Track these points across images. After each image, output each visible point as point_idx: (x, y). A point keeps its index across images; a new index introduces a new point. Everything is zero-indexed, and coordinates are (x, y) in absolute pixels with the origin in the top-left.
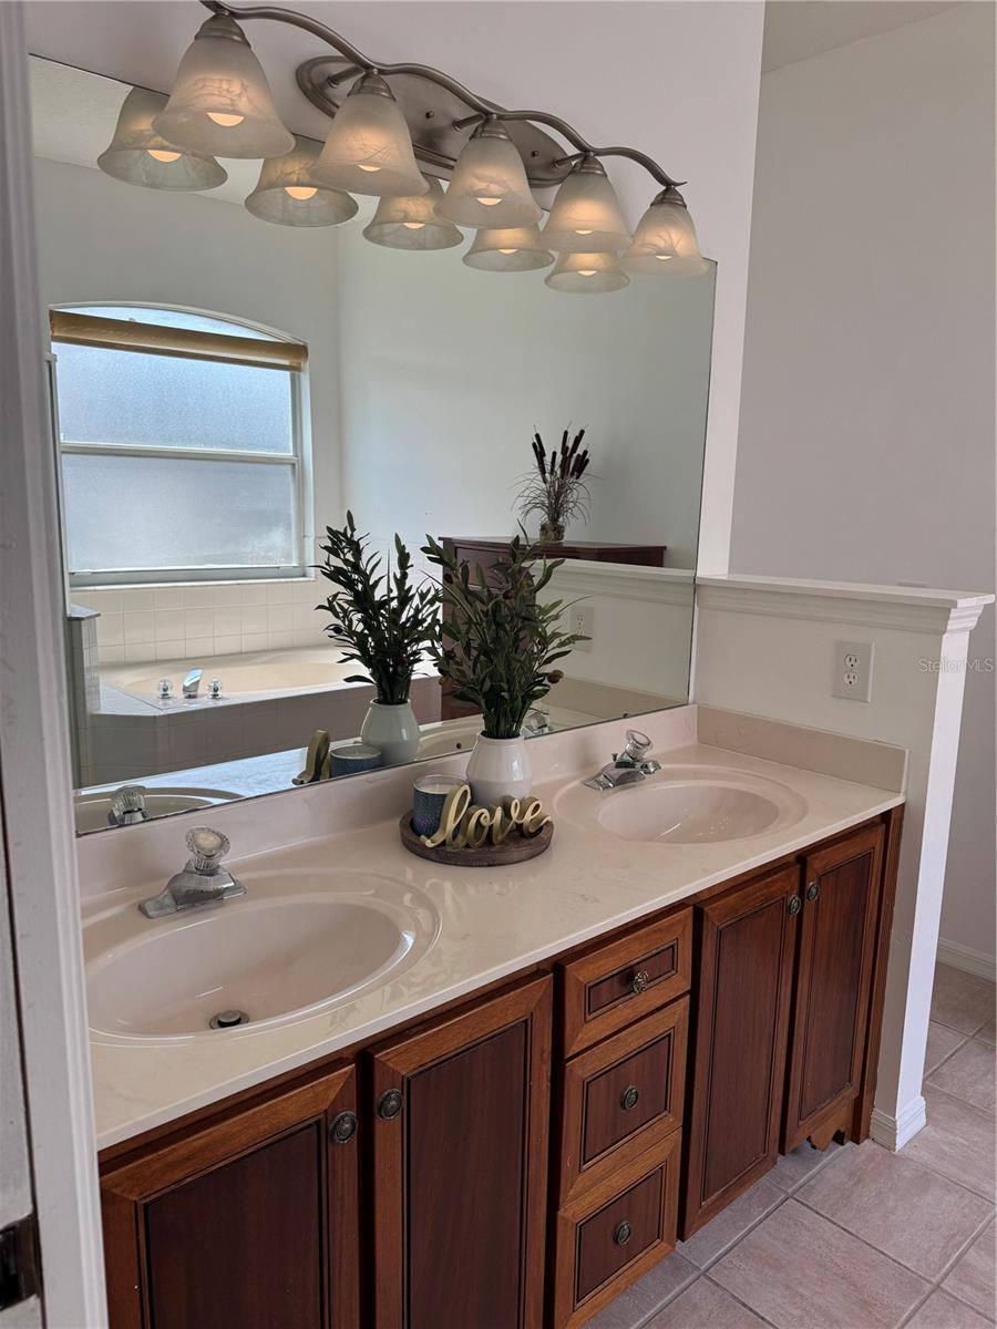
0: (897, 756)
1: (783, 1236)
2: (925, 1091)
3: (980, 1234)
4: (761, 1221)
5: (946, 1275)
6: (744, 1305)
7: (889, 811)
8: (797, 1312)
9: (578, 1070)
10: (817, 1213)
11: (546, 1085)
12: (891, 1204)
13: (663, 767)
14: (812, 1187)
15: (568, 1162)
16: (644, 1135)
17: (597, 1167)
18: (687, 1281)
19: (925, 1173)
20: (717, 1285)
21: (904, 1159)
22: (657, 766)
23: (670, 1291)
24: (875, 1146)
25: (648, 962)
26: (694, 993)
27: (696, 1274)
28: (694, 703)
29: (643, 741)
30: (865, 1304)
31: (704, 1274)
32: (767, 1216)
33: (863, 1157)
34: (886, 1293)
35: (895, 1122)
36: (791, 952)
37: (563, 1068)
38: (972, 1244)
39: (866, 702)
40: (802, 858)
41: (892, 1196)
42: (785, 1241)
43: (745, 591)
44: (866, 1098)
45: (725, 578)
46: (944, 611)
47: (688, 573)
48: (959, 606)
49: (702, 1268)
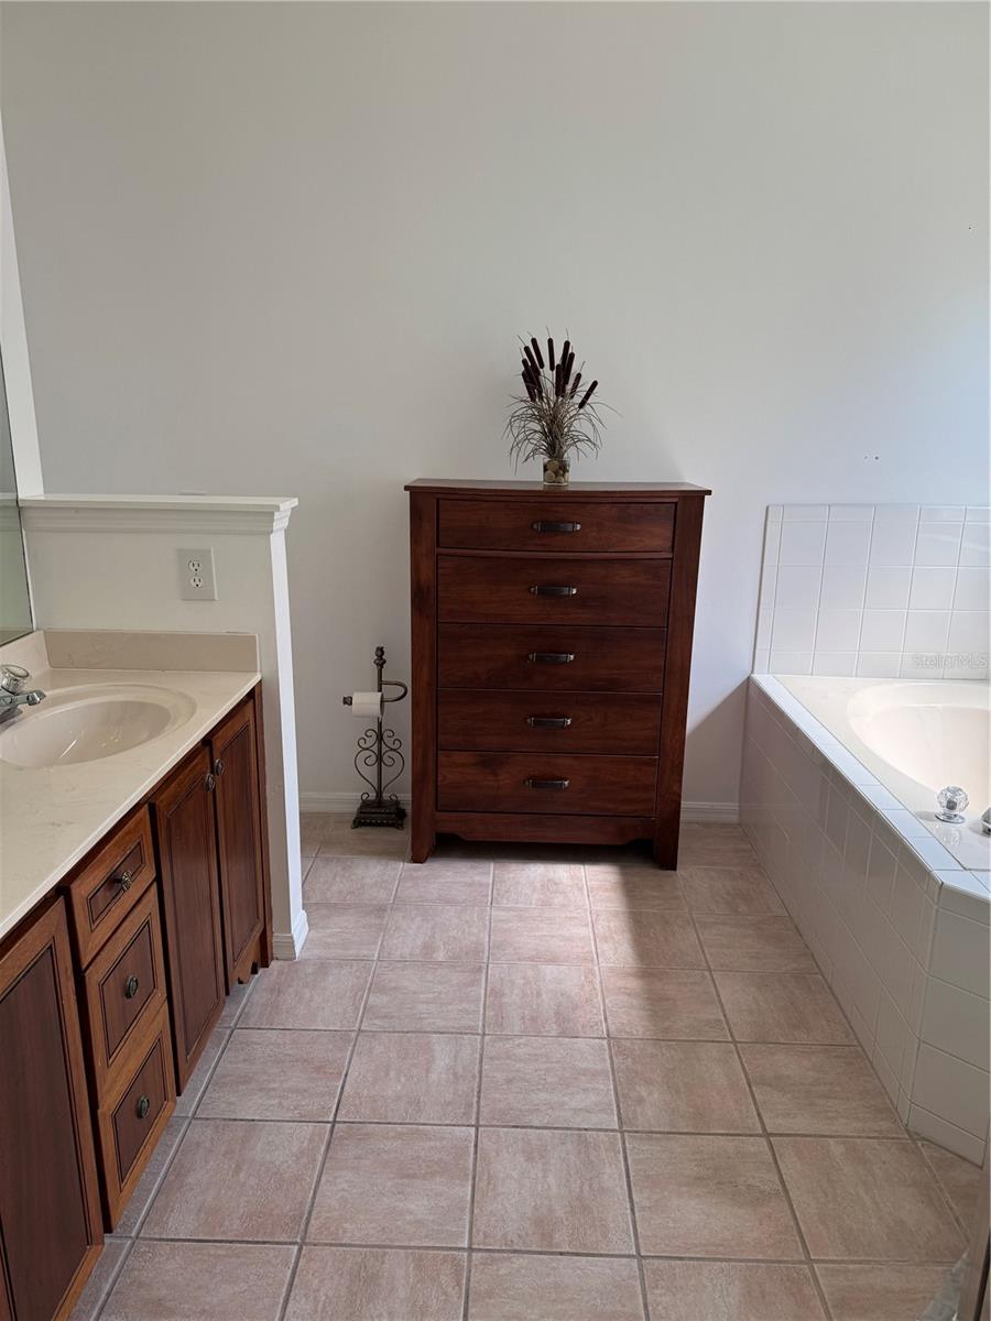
0: (249, 642)
1: (242, 1058)
2: (304, 907)
3: (371, 984)
4: (220, 1058)
5: (361, 1021)
6: (235, 1120)
7: (253, 689)
8: (276, 1101)
9: (93, 978)
10: (259, 1029)
11: (73, 998)
12: (308, 995)
13: (46, 693)
14: (249, 1012)
15: (99, 1063)
16: (146, 1015)
17: (119, 1058)
18: (182, 1131)
19: (322, 964)
20: (207, 1119)
21: (304, 962)
22: (42, 695)
23: (172, 1146)
24: (280, 963)
25: (126, 863)
26: (158, 879)
27: (187, 1122)
28: (38, 629)
29: (21, 672)
30: (318, 1069)
31: (193, 1118)
32: (223, 1052)
33: (275, 973)
34: (330, 1054)
35: (292, 937)
36: (213, 821)
37: (84, 978)
38: (369, 993)
39: (214, 600)
40: (207, 741)
41: (307, 990)
42: (245, 1060)
43: (77, 510)
44: (268, 928)
45: (43, 498)
46: (268, 514)
47: (10, 496)
48: (281, 509)
49: (190, 1115)
